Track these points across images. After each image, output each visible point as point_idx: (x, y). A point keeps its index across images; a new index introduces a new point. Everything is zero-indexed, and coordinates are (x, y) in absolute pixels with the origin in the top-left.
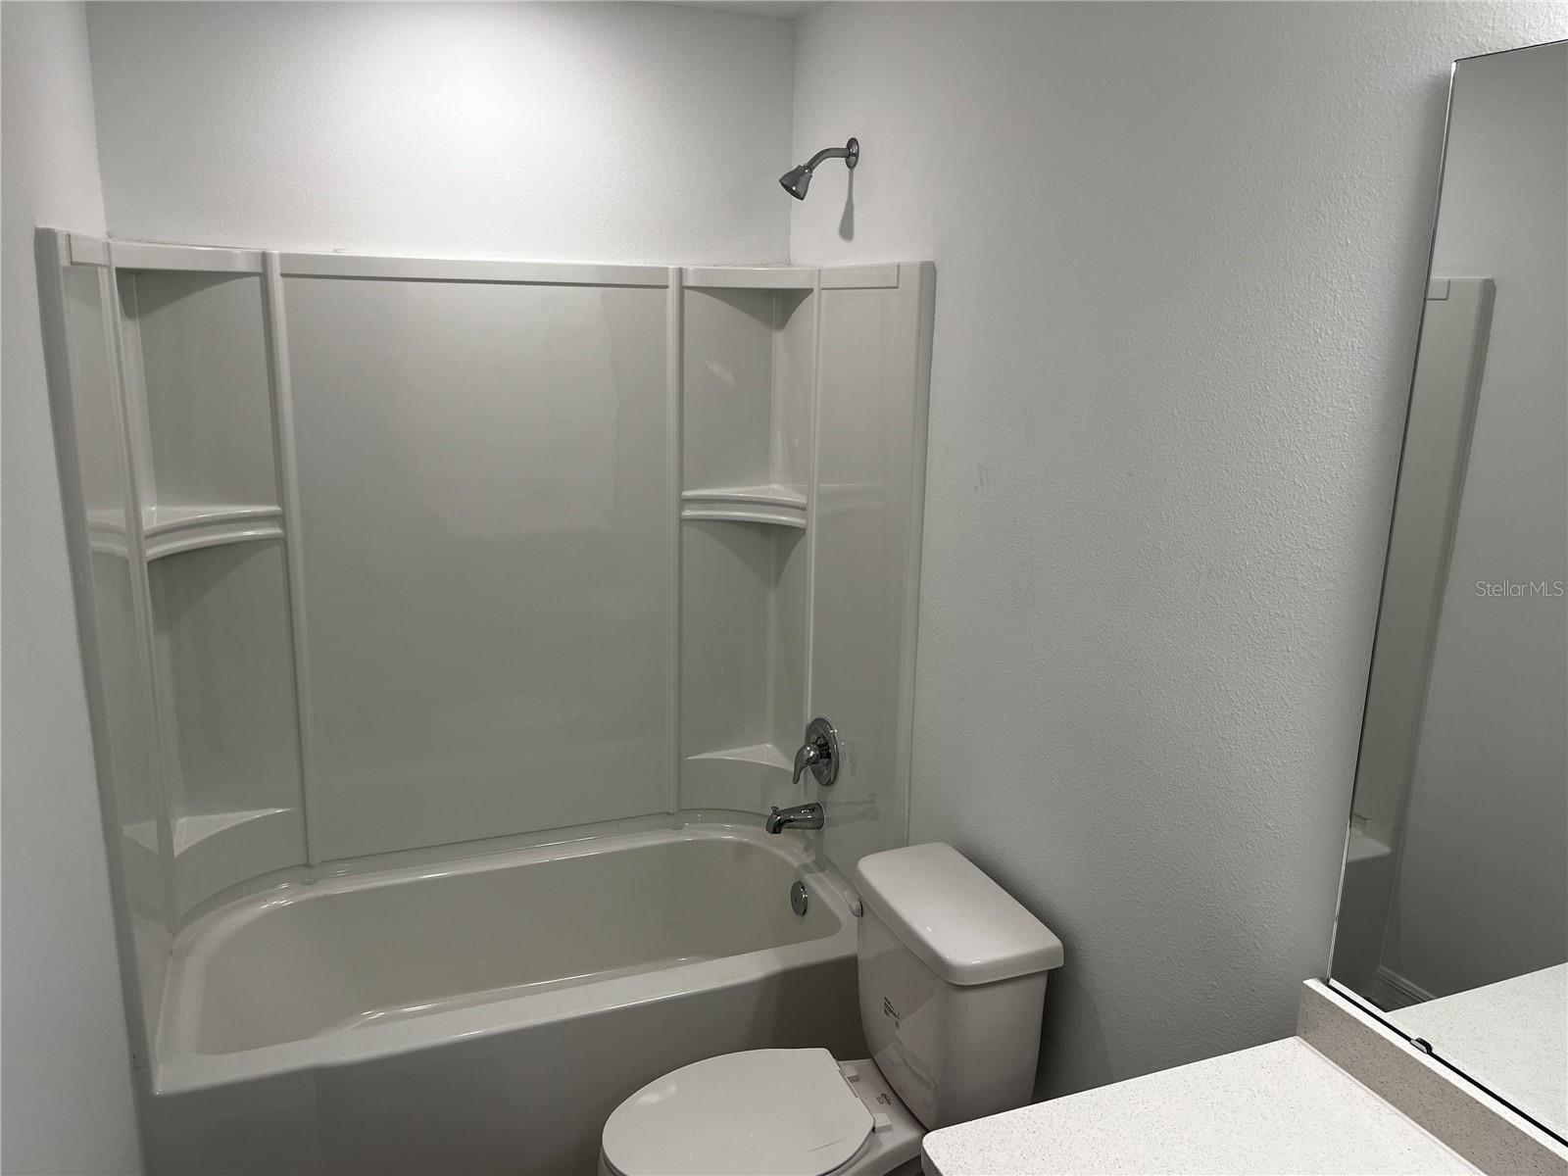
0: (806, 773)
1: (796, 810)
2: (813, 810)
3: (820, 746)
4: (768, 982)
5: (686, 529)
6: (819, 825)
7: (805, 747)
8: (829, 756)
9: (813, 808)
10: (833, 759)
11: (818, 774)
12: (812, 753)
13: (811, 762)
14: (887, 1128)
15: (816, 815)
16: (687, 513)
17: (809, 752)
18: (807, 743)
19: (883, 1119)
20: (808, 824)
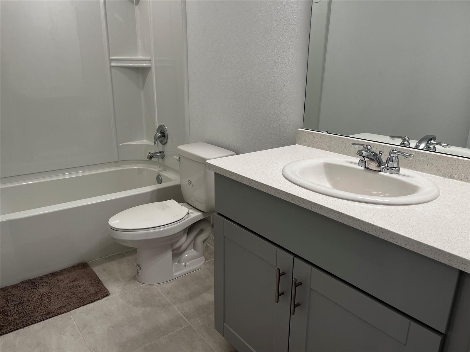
0: (158, 142)
1: (156, 153)
2: (161, 153)
3: (162, 133)
4: (153, 192)
5: (113, 69)
6: (163, 157)
7: (157, 133)
8: (164, 136)
9: (160, 152)
10: (166, 137)
11: (161, 142)
12: (159, 135)
13: (160, 137)
14: (192, 213)
15: (161, 154)
16: (113, 64)
17: (158, 135)
18: (157, 132)
19: (190, 211)
20: (160, 157)
